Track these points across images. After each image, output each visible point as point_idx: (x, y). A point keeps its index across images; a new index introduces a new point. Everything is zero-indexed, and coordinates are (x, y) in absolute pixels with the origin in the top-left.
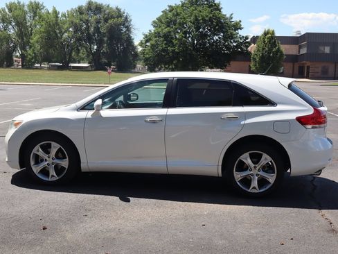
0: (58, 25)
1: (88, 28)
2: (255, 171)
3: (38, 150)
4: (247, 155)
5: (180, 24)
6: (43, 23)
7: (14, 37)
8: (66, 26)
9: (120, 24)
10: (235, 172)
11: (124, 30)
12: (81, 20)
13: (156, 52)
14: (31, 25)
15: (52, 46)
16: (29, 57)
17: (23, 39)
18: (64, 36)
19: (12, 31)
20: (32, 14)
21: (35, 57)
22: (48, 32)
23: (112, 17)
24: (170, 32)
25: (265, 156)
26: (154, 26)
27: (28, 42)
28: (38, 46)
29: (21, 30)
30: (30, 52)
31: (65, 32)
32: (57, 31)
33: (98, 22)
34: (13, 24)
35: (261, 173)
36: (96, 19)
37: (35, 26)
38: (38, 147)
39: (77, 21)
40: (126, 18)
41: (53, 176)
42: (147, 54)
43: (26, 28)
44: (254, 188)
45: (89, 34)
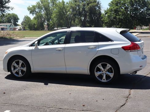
0: (65, 8)
1: (79, 9)
2: (104, 72)
3: (14, 63)
4: (100, 64)
5: (122, 4)
6: (57, 8)
7: (44, 16)
8: (68, 9)
9: (95, 6)
10: (95, 73)
11: (98, 8)
12: (76, 5)
13: (111, 19)
14: (52, 9)
15: (62, 19)
16: (51, 24)
17: (48, 16)
18: (67, 13)
19: (43, 13)
20: (52, 4)
21: (54, 24)
22: (59, 12)
23: (91, 3)
24: (117, 8)
25: (108, 65)
26: (110, 6)
27: (51, 17)
28: (55, 19)
29: (47, 12)
30: (51, 22)
31: (68, 11)
32: (64, 11)
33: (84, 5)
34: (44, 9)
35: (107, 73)
36: (83, 4)
37: (54, 10)
38: (14, 62)
39: (74, 6)
40: (98, 2)
41: (20, 75)
42: (106, 20)
43: (49, 10)
44: (104, 80)
45: (79, 12)
